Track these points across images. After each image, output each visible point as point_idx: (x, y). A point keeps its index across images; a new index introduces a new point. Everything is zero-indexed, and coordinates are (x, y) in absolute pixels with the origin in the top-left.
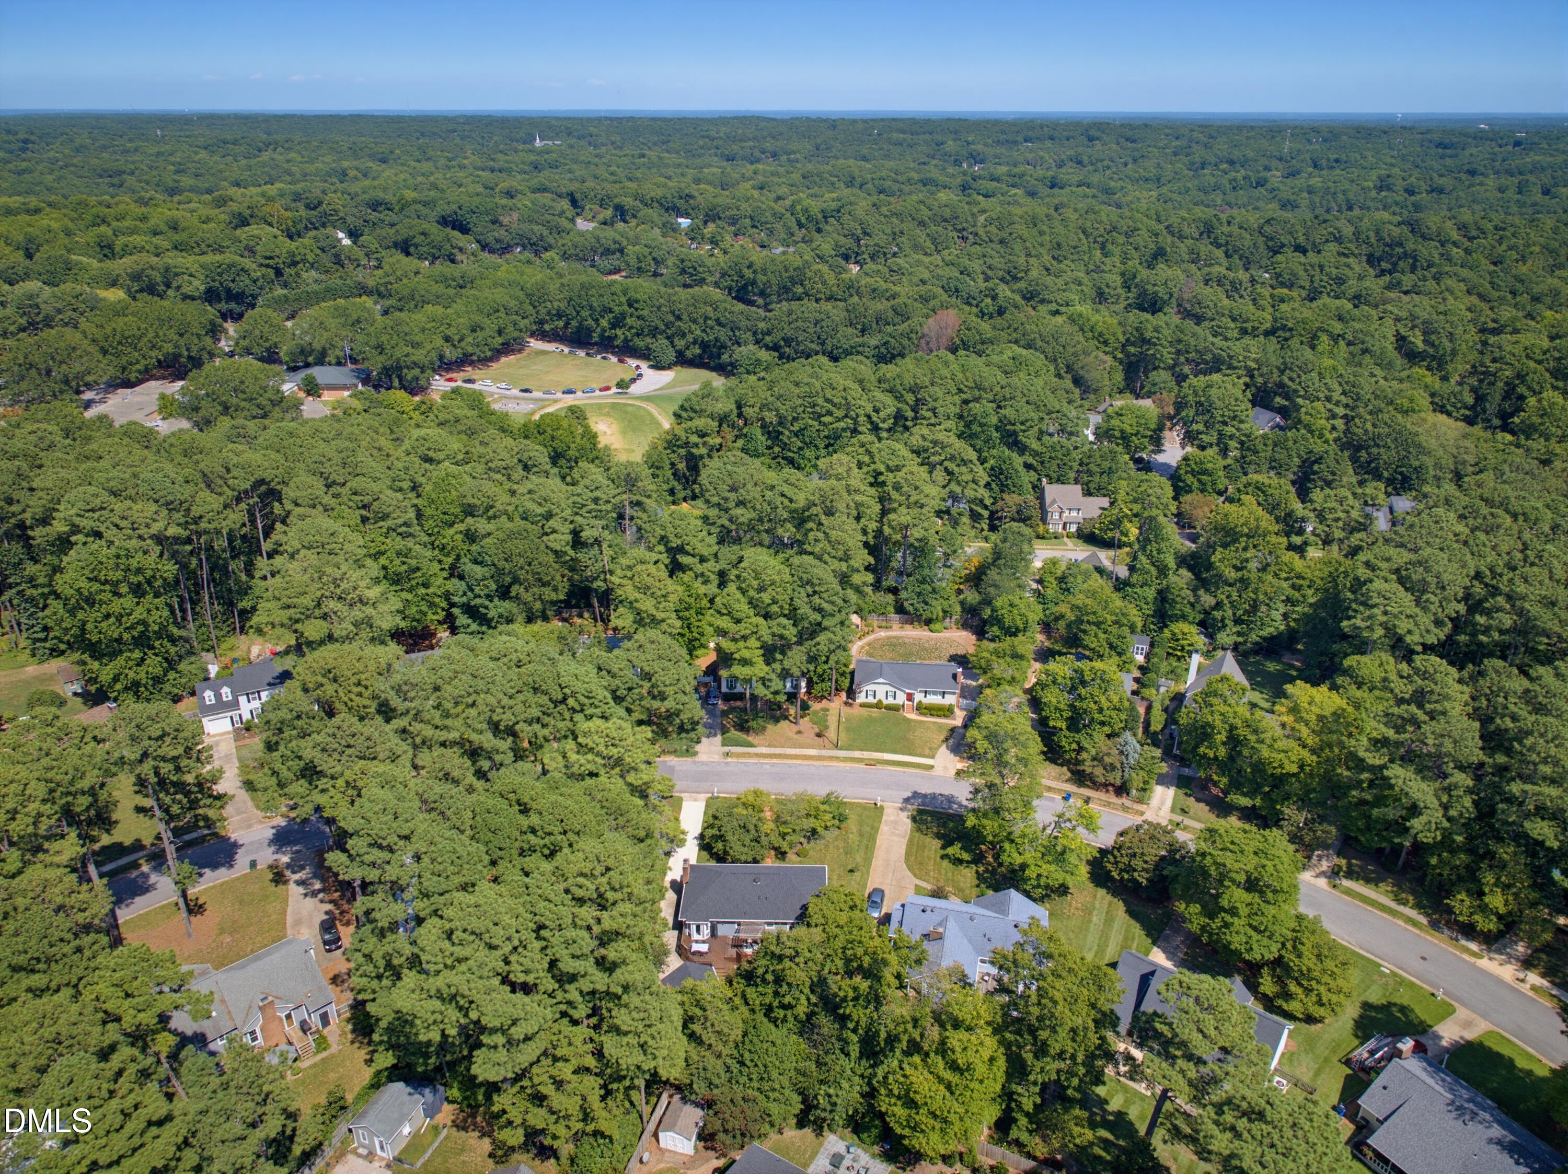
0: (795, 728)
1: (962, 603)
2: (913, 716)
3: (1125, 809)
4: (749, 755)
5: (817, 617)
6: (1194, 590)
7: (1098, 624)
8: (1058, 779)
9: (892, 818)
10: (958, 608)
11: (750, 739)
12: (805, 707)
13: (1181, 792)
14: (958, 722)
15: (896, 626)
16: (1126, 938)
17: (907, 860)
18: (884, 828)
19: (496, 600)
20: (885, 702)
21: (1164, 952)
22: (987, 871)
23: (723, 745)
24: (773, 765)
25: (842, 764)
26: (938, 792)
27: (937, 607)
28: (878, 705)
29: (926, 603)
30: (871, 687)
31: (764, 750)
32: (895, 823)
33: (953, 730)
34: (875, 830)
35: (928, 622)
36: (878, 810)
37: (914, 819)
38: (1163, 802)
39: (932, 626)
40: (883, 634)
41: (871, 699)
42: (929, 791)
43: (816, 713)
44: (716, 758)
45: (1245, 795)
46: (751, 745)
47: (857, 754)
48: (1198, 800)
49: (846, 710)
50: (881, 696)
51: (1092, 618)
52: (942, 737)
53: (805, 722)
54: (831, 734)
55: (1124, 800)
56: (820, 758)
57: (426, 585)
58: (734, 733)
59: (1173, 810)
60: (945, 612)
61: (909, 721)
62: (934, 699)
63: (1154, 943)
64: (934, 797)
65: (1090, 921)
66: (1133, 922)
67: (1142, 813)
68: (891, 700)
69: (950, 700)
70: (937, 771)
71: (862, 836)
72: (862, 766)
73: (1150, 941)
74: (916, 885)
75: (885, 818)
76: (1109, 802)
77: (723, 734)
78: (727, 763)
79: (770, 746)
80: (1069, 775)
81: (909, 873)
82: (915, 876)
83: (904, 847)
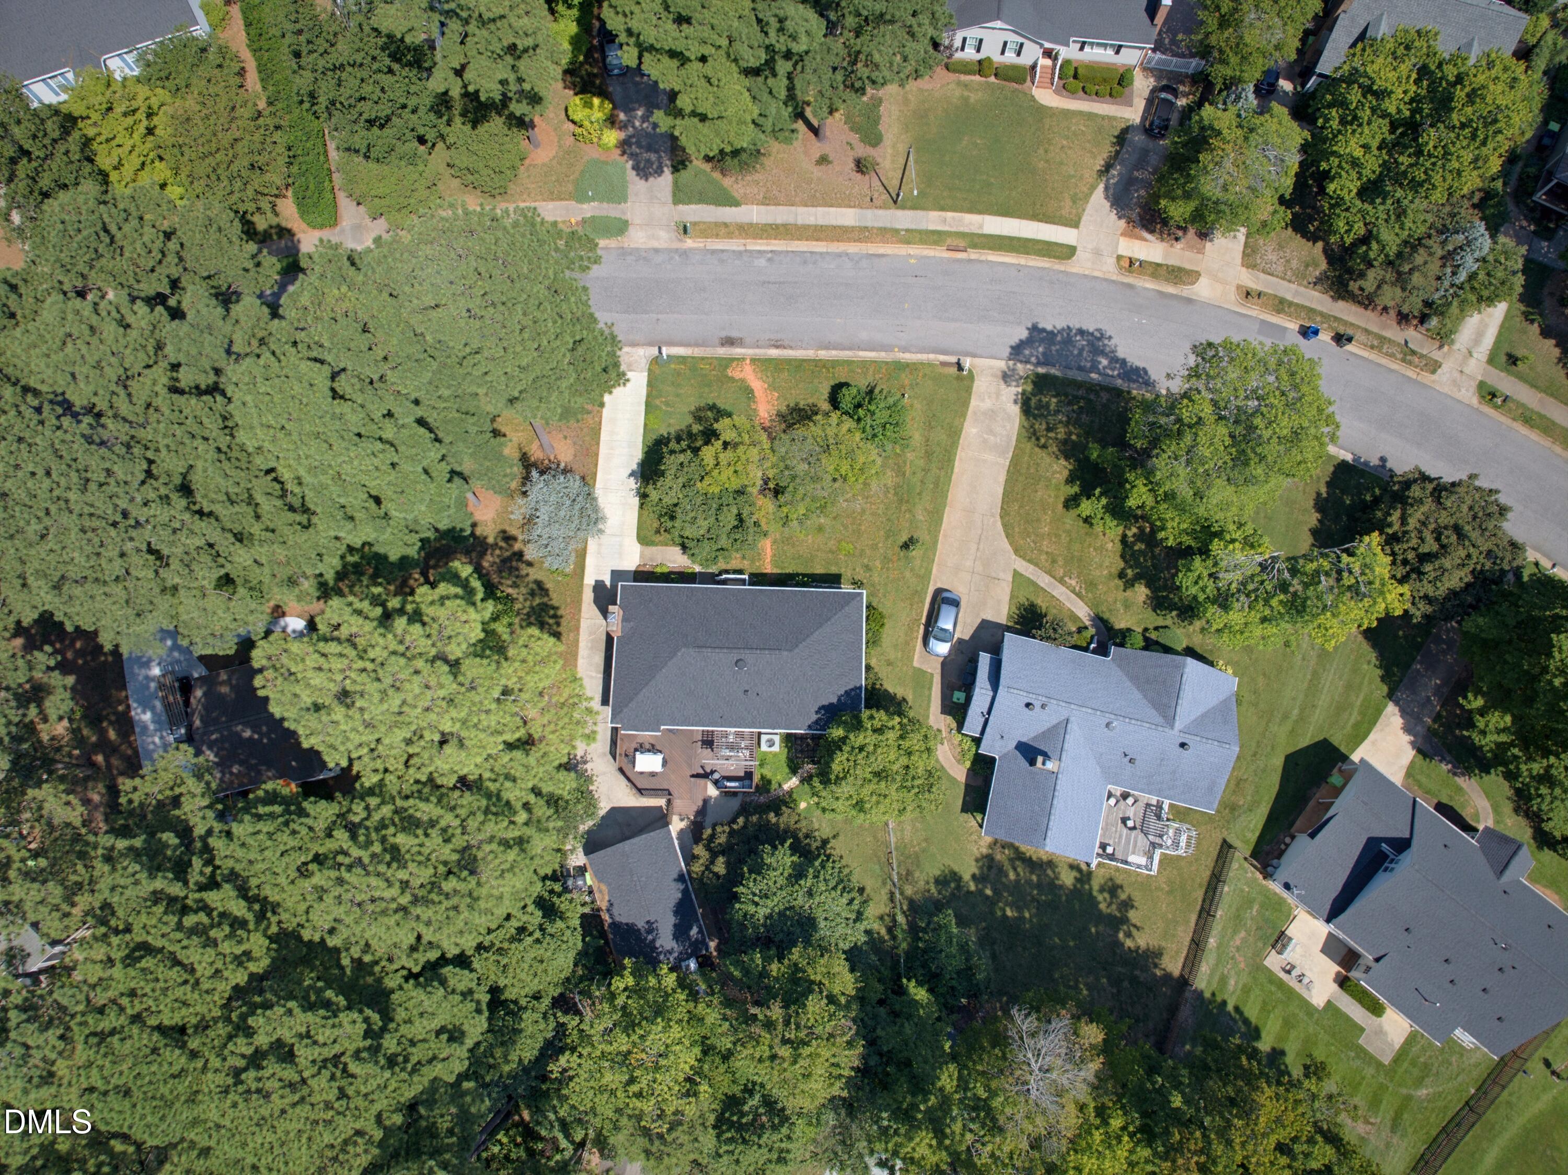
0: (817, 148)
2: (1046, 97)
3: (1408, 354)
4: (729, 229)
8: (1299, 277)
9: (988, 404)
11: (727, 182)
13: (1518, 312)
14: (1136, 113)
16: (1349, 687)
17: (1004, 513)
18: (971, 430)
20: (997, 58)
21: (1404, 713)
22: (1140, 537)
23: (677, 201)
24: (772, 257)
25: (903, 251)
26: (1076, 324)
28: (981, 67)
30: (973, 33)
31: (753, 213)
32: (991, 414)
33: (1123, 135)
34: (955, 434)
36: (962, 380)
37: (1027, 407)
38: (1477, 341)
41: (970, 53)
42: (1060, 324)
44: (664, 238)
46: (728, 200)
47: (933, 220)
48: (1546, 333)
49: (918, 84)
50: (991, 51)
52: (1099, 163)
53: (836, 127)
54: (887, 159)
55: (1413, 335)
56: (862, 234)
58: (697, 167)
59: (1491, 361)
61: (1041, 111)
62: (1098, 55)
63: (1390, 696)
64: (1067, 337)
67: (1434, 367)
68: (1010, 57)
69: (1131, 57)
70: (1081, 264)
71: (928, 455)
72: (939, 253)
73: (1385, 689)
74: (1016, 574)
75: (974, 403)
76: (1383, 339)
77: (675, 169)
78: (685, 254)
79: (767, 201)
80: (1324, 265)
81: (1005, 544)
82: (1016, 551)
83: (1002, 478)
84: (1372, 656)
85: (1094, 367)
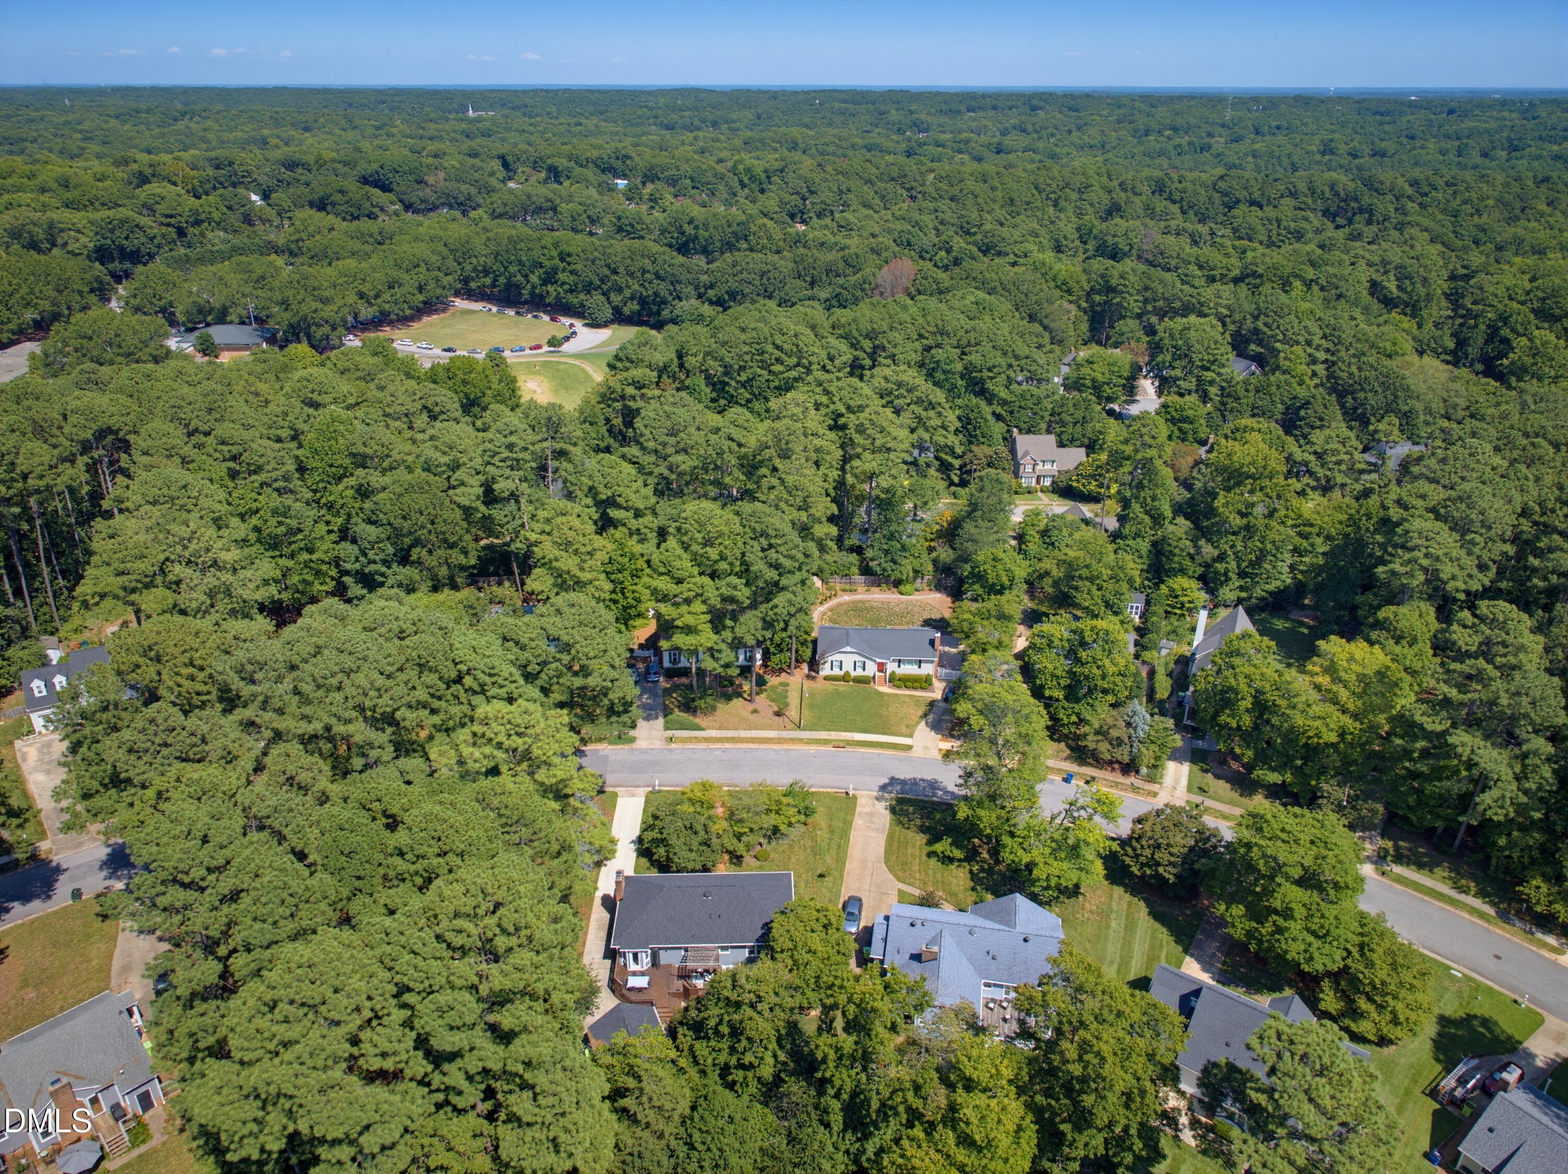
0: (750, 707)
1: (935, 562)
2: (885, 689)
3: (1135, 789)
4: (698, 740)
5: (772, 574)
6: (1194, 541)
7: (1091, 580)
8: (1056, 757)
9: (868, 809)
10: (930, 567)
11: (697, 721)
12: (761, 682)
13: (1196, 768)
14: (938, 695)
15: (861, 589)
16: (1152, 947)
17: (887, 861)
18: (858, 822)
19: (395, 565)
20: (853, 674)
21: (1198, 960)
22: (982, 870)
23: (666, 728)
24: (725, 751)
25: (806, 747)
26: (918, 776)
27: (907, 567)
28: (845, 678)
29: (895, 562)
30: (837, 657)
31: (713, 733)
32: (872, 815)
33: (932, 704)
34: (848, 824)
35: (897, 583)
36: (849, 801)
37: (893, 810)
38: (1177, 781)
39: (901, 588)
40: (847, 598)
41: (836, 672)
42: (909, 776)
43: (774, 688)
44: (658, 744)
45: (1273, 769)
46: (699, 728)
47: (823, 735)
48: (1217, 777)
49: (808, 684)
50: (848, 667)
51: (1084, 572)
52: (920, 713)
53: (762, 701)
54: (793, 712)
55: (1131, 779)
56: (780, 741)
57: (311, 551)
58: (678, 715)
59: (1189, 789)
60: (916, 572)
61: (881, 695)
62: (909, 669)
63: (1186, 951)
64: (914, 782)
65: (1108, 927)
66: (1157, 926)
67: (1155, 795)
68: (859, 672)
69: (928, 669)
70: (917, 752)
71: (832, 832)
72: (829, 748)
73: (1180, 948)
74: (900, 891)
75: (858, 809)
76: (1117, 783)
77: (665, 716)
78: (671, 750)
79: (720, 728)
80: (1068, 752)
81: (890, 876)
82: (898, 879)
83: (883, 844)
84: (1165, 930)
85: (934, 795)
